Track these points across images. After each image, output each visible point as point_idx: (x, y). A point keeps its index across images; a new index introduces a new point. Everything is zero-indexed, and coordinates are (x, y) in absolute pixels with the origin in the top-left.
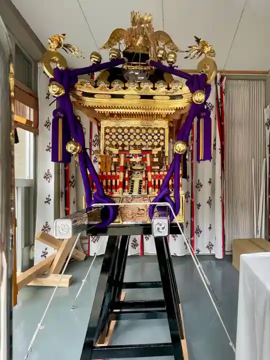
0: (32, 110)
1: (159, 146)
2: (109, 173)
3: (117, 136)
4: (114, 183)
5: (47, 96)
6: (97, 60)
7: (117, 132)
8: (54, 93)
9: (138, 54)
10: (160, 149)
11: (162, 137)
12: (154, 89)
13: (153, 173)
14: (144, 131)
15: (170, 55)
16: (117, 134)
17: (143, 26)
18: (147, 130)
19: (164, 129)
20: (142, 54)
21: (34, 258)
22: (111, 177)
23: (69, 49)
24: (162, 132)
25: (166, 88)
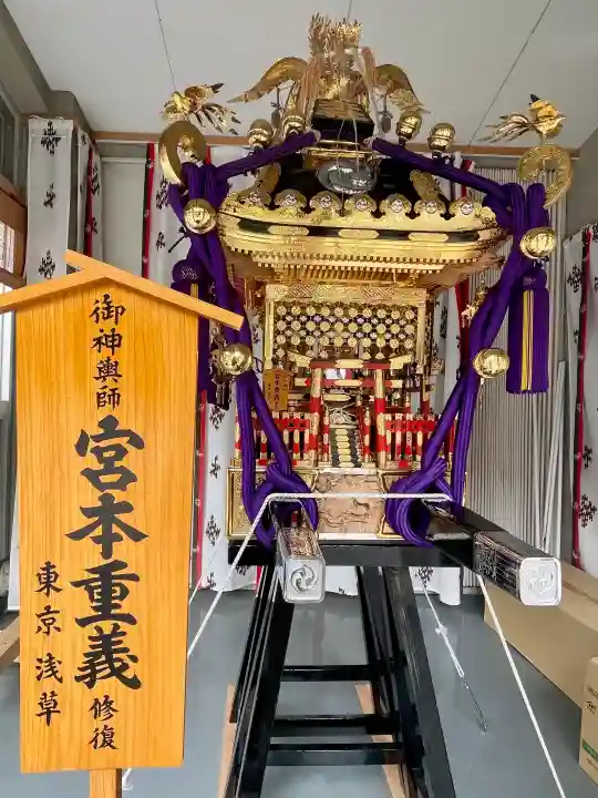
0: (12, 232)
1: (401, 351)
2: (286, 415)
3: (303, 324)
4: (297, 440)
5: (47, 199)
6: (263, 139)
7: (304, 314)
8: (195, 224)
9: (348, 124)
10: (407, 359)
11: (409, 329)
12: (412, 215)
13: (389, 417)
14: (367, 313)
15: (439, 132)
16: (303, 319)
17: (347, 51)
18: (374, 310)
19: (414, 309)
20: (358, 123)
21: (7, 592)
22: (291, 424)
23: (207, 115)
24: (410, 315)
25: (442, 215)
